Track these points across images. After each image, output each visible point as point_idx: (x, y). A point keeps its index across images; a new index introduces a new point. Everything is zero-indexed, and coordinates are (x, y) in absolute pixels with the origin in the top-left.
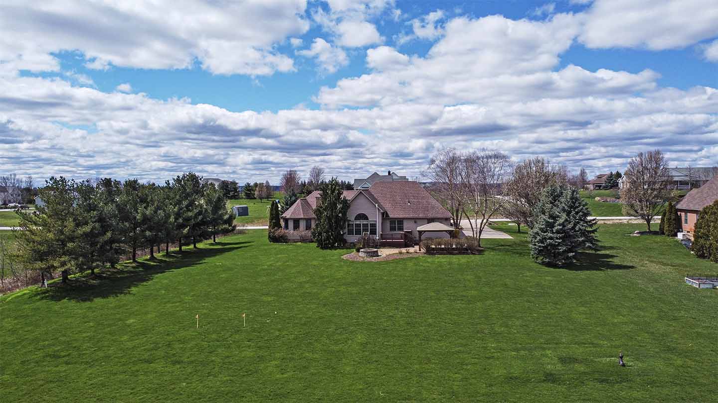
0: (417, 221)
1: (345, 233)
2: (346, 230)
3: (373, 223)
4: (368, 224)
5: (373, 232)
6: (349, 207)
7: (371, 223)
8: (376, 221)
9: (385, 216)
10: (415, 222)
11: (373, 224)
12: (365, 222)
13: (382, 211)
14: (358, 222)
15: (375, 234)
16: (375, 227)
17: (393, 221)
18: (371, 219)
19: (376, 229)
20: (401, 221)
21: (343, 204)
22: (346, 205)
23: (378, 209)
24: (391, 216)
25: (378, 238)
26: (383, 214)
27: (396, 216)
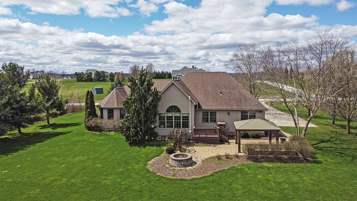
0: (231, 113)
1: (156, 127)
2: (157, 124)
3: (185, 115)
4: (180, 117)
5: (186, 125)
6: (159, 99)
7: (183, 115)
8: (188, 114)
9: (198, 107)
10: (229, 114)
11: (185, 117)
12: (177, 115)
13: (195, 104)
14: (170, 115)
15: (188, 127)
16: (188, 120)
17: (206, 113)
18: (184, 112)
19: (188, 122)
20: (213, 113)
21: (153, 96)
22: (157, 97)
23: (191, 100)
24: (204, 108)
25: (190, 132)
26: (196, 106)
27: (209, 108)
